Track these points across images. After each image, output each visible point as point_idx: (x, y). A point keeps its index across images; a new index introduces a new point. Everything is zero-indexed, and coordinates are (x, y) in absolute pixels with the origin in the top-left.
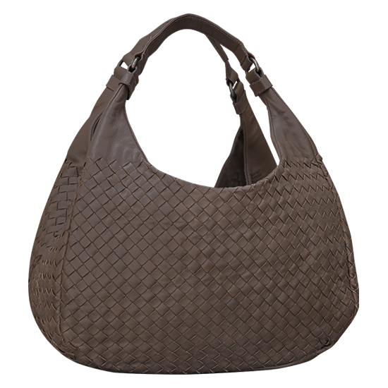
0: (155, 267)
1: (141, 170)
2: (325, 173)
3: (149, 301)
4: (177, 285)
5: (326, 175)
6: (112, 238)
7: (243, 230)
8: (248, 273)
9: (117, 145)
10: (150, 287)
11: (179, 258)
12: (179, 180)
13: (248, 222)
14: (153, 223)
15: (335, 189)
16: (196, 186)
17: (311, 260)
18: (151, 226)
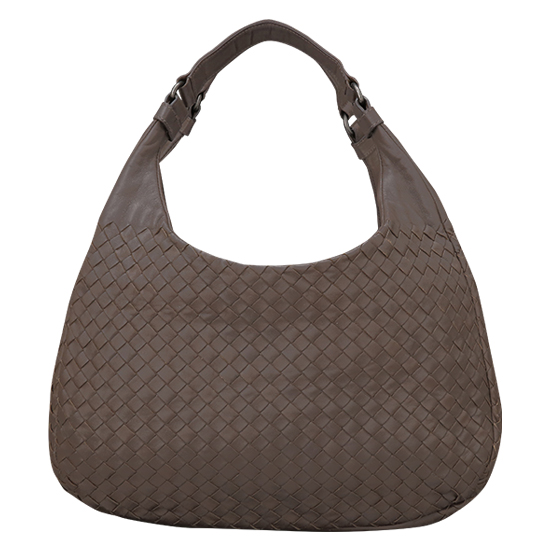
0: (174, 374)
1: (159, 238)
2: (457, 248)
3: (168, 423)
4: (207, 401)
5: (457, 252)
6: (115, 334)
7: (302, 326)
8: (313, 388)
9: (136, 206)
10: (168, 403)
11: (208, 362)
12: (206, 254)
13: (308, 315)
14: (170, 313)
15: (470, 273)
16: (229, 264)
17: (422, 375)
18: (168, 318)
